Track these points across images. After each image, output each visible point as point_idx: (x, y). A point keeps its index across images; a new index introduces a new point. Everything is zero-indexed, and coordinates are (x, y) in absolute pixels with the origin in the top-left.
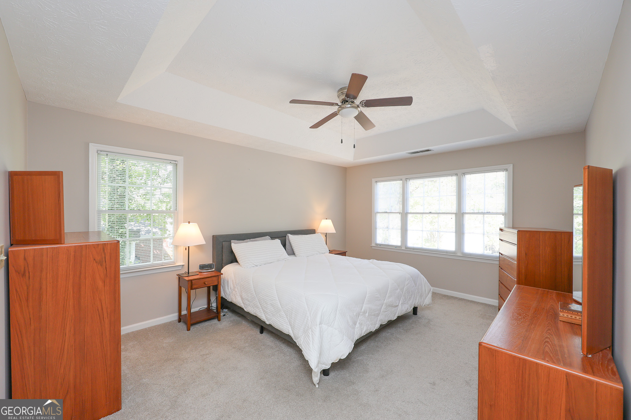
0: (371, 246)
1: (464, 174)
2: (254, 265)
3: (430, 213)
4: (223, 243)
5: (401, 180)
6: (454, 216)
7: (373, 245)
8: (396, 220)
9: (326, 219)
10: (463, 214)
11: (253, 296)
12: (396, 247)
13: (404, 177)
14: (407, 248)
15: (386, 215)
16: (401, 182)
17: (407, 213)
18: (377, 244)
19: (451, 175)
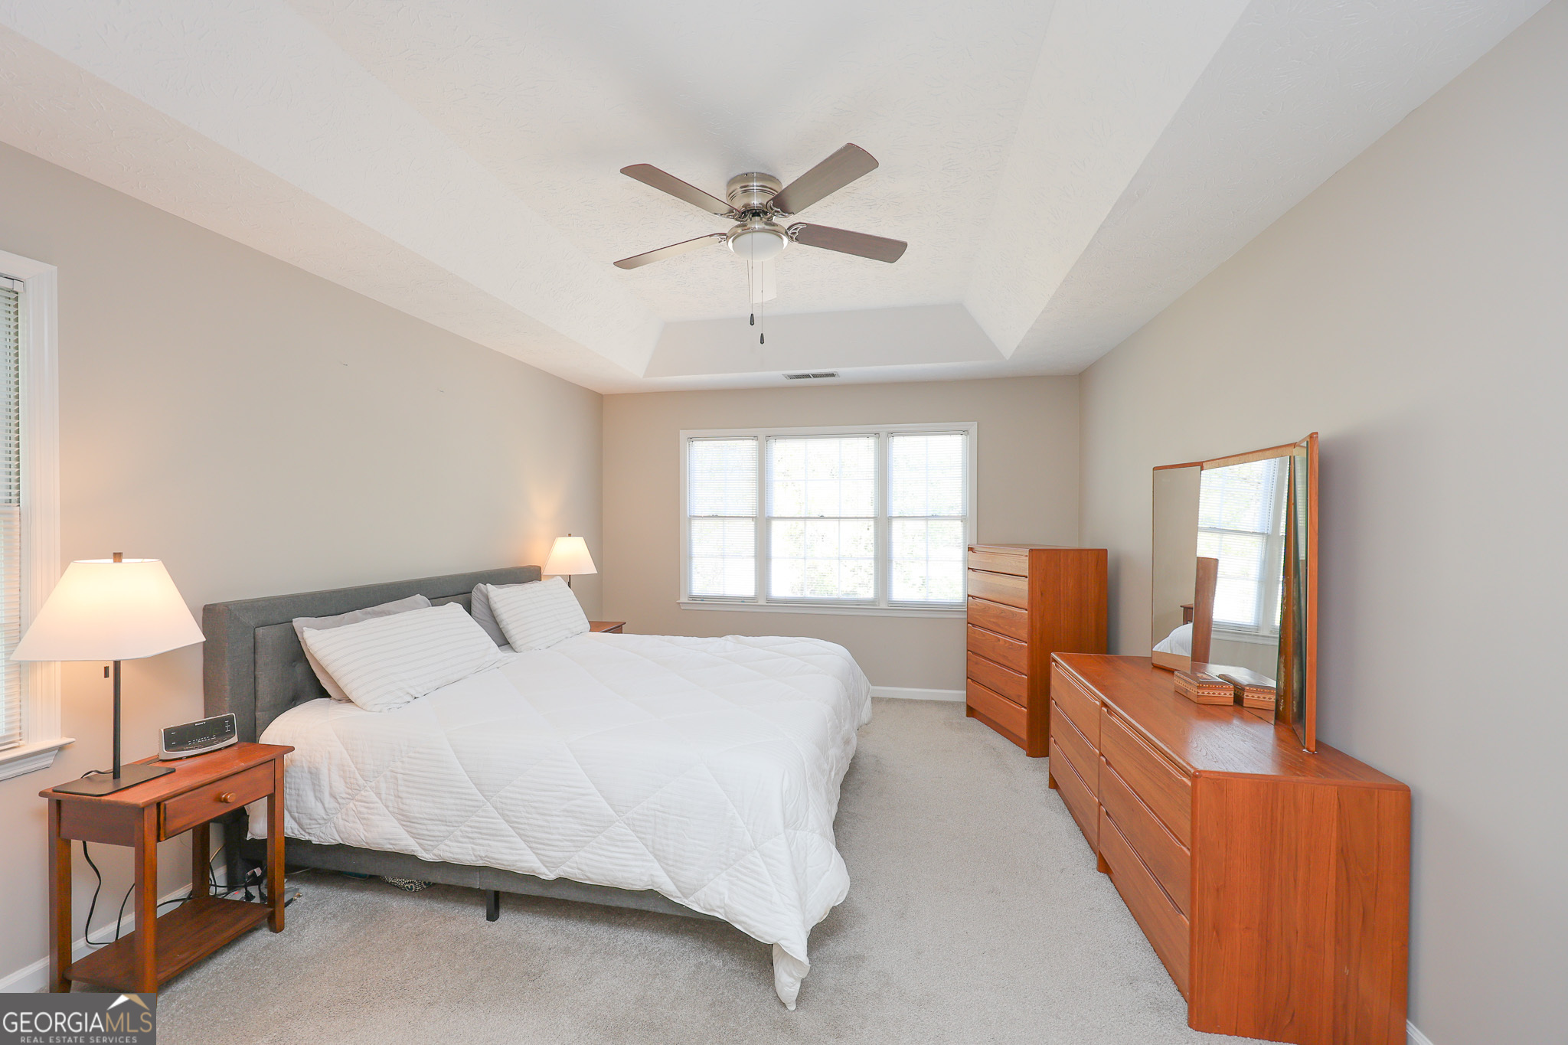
0: (679, 603)
1: (892, 434)
2: (409, 698)
3: (822, 517)
4: (260, 631)
5: (756, 437)
6: (872, 523)
7: (684, 599)
8: (744, 534)
9: (570, 535)
10: (890, 519)
11: (470, 803)
12: (743, 599)
13: (762, 432)
14: (771, 601)
15: (719, 522)
16: (754, 443)
17: (769, 520)
18: (694, 598)
19: (867, 435)
